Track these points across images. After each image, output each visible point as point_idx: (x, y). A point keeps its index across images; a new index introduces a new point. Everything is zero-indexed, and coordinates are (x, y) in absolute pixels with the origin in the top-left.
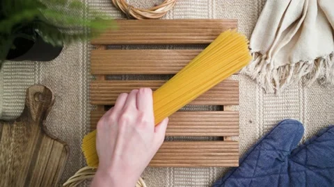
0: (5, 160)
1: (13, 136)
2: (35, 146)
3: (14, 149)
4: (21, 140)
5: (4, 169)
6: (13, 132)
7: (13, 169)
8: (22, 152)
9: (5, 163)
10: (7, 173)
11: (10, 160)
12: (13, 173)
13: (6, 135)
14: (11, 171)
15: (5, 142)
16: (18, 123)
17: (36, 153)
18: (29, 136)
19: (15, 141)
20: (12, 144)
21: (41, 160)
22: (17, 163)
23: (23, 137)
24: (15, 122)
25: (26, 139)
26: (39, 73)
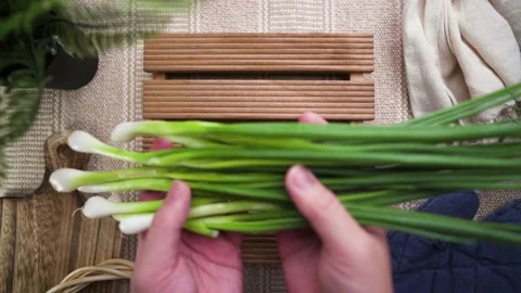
0: (29, 256)
1: (35, 217)
2: (71, 229)
3: (40, 238)
4: (49, 223)
5: (29, 270)
6: (34, 211)
7: (44, 268)
8: (54, 240)
9: (30, 263)
10: (35, 277)
11: (37, 256)
12: (45, 275)
13: (23, 219)
14: (42, 272)
15: (24, 230)
16: (39, 197)
17: (75, 237)
18: (59, 214)
19: (39, 225)
20: (35, 231)
21: (85, 249)
22: (48, 258)
23: (51, 217)
24: (35, 196)
25: (56, 219)
26: (60, 117)
